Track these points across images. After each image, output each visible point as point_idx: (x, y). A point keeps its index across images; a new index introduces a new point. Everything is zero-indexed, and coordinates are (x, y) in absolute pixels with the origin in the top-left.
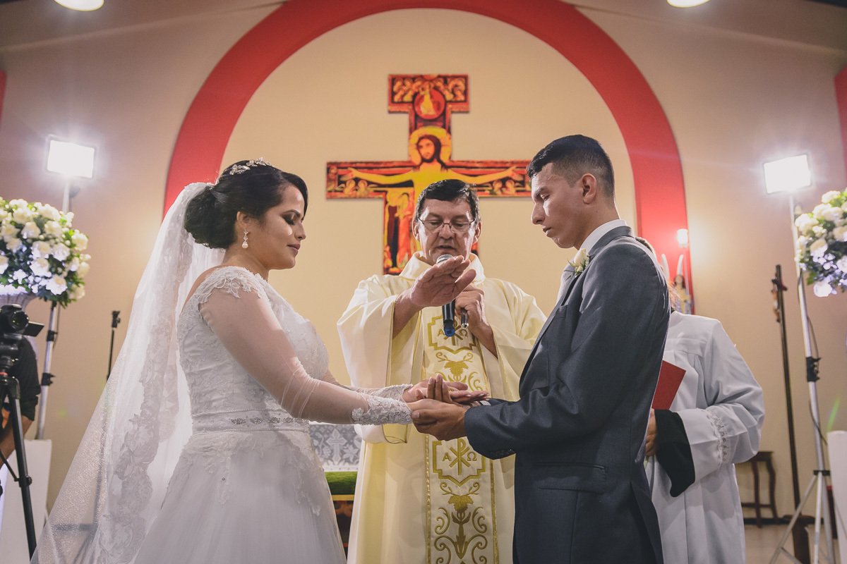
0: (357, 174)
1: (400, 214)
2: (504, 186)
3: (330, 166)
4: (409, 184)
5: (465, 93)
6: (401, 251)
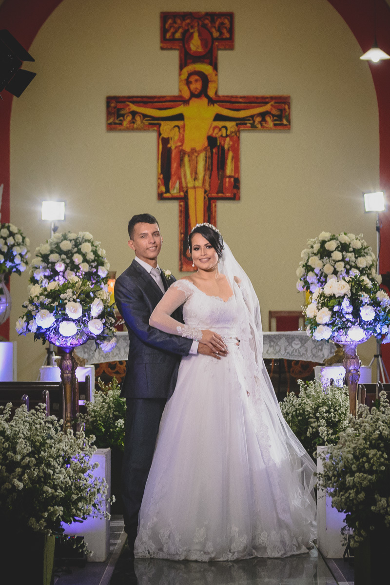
0: (133, 107)
1: (172, 145)
2: (264, 120)
3: (110, 100)
4: (180, 117)
5: (231, 31)
6: (174, 178)
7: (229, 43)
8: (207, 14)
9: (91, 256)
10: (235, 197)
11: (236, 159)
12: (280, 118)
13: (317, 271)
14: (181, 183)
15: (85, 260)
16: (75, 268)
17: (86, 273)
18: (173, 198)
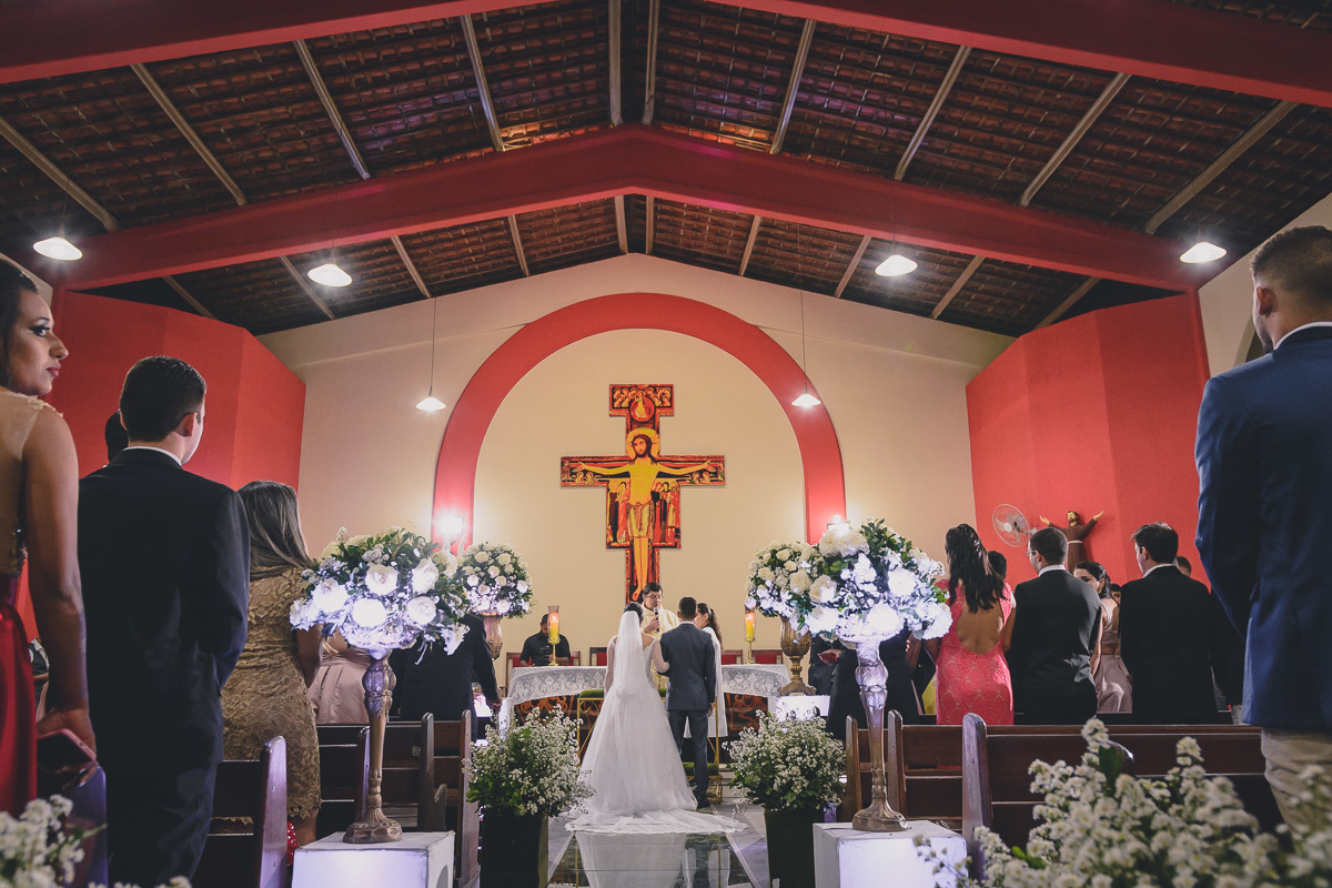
0: (585, 466)
1: (619, 499)
2: (701, 476)
3: (564, 460)
4: (626, 475)
5: (671, 400)
6: (621, 529)
7: (669, 408)
8: (650, 386)
9: (509, 569)
10: (676, 546)
11: (677, 511)
12: (716, 474)
13: (769, 583)
14: (627, 533)
15: (503, 573)
16: (490, 581)
17: (503, 588)
18: (620, 547)
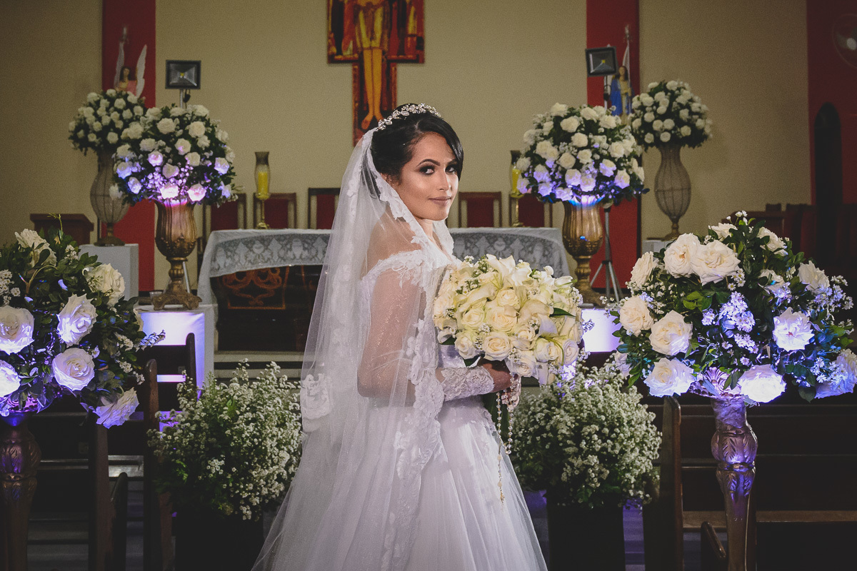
6: (346, 38)
9: (204, 142)
10: (419, 59)
13: (550, 163)
14: (355, 44)
15: (195, 148)
16: (179, 160)
17: (195, 168)
18: (345, 61)
